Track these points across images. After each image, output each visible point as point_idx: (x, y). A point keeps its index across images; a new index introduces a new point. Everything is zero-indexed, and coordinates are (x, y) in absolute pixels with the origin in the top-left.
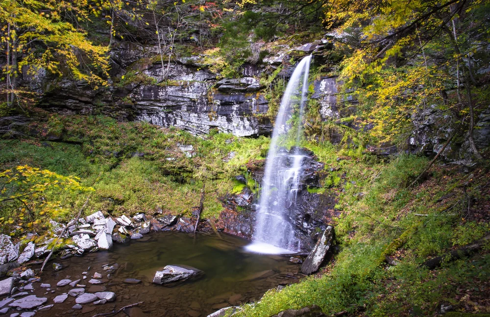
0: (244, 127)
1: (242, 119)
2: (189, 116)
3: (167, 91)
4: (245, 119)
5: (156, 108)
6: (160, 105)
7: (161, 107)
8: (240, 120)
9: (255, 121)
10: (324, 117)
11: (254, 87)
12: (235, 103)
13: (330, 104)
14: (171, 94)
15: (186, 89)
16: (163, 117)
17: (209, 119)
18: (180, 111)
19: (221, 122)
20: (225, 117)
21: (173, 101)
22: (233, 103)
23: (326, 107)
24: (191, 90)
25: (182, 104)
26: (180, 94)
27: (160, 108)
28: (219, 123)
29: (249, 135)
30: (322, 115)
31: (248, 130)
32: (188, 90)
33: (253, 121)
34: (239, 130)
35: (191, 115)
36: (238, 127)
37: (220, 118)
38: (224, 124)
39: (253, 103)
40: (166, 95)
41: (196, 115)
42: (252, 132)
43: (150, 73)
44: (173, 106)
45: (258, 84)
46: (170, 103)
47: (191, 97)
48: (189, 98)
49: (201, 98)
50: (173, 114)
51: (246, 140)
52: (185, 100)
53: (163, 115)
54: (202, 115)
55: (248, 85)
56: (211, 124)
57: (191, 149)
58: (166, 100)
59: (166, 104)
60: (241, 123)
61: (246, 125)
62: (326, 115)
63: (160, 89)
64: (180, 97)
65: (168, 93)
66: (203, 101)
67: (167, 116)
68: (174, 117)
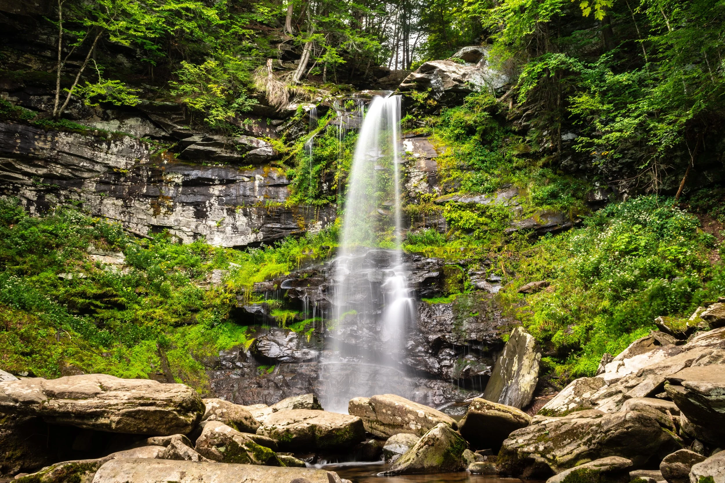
0: (235, 228)
1: (231, 212)
2: (101, 203)
3: (57, 142)
4: (239, 211)
5: (17, 176)
6: (29, 170)
7: (29, 175)
8: (225, 215)
9: (259, 217)
10: (413, 194)
11: (263, 153)
12: (217, 182)
13: (425, 172)
14: (66, 149)
15: (104, 146)
16: (28, 200)
17: (151, 211)
18: (79, 191)
19: (181, 218)
20: (191, 208)
21: (66, 166)
22: (213, 180)
23: (417, 178)
24: (115, 150)
25: (86, 175)
26: (88, 153)
27: (26, 178)
28: (176, 220)
29: (242, 244)
30: (410, 192)
31: (243, 233)
32: (109, 148)
33: (254, 217)
34: (222, 235)
35: (105, 201)
36: (220, 227)
37: (179, 208)
38: (188, 222)
39: (257, 183)
40: (52, 149)
41: (120, 202)
42: (252, 238)
43: (15, 99)
44: (62, 177)
45: (269, 150)
46: (59, 170)
47: (111, 164)
48: (106, 166)
49: (137, 168)
50: (58, 196)
51: (237, 252)
52: (97, 168)
53: (31, 194)
54: (135, 203)
55: (251, 148)
56: (154, 221)
57: (121, 261)
58: (47, 161)
59: (45, 171)
60: (229, 220)
61: (238, 224)
62: (417, 191)
63: (40, 135)
64: (87, 159)
65: (60, 146)
66: (138, 175)
67: (41, 198)
68: (61, 202)
